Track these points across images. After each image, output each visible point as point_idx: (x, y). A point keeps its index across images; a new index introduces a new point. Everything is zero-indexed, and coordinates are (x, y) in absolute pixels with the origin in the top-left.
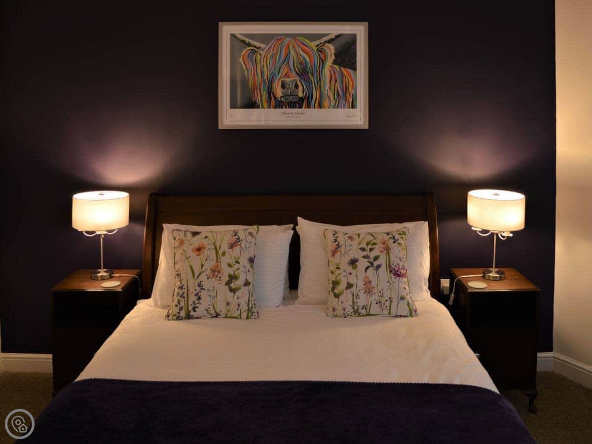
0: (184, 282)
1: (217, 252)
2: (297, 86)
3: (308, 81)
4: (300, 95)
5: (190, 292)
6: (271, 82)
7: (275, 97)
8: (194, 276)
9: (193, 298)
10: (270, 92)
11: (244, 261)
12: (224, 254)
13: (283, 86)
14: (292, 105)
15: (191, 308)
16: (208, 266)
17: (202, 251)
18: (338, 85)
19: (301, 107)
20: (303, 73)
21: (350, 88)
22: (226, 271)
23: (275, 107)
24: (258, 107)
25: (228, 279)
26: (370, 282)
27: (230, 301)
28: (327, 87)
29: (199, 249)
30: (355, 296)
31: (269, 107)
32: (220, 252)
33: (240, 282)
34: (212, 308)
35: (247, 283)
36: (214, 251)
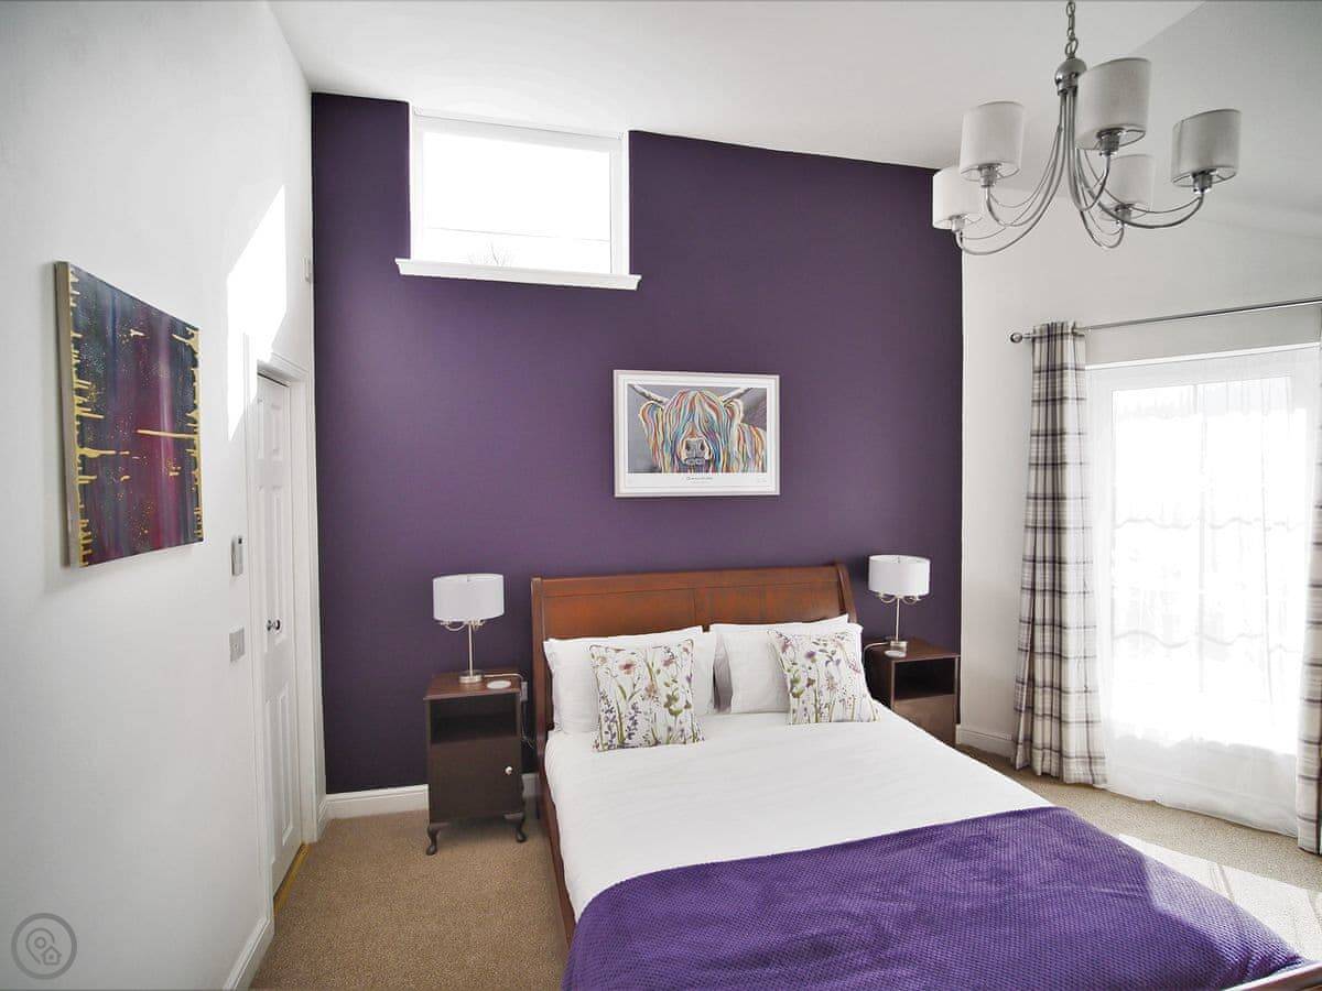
0: (613, 704)
1: (650, 670)
2: (702, 448)
3: (715, 442)
4: (707, 457)
5: (623, 716)
6: (675, 443)
7: (679, 459)
8: (625, 697)
9: (627, 723)
10: (674, 453)
11: (682, 681)
12: (659, 672)
13: (688, 448)
14: (697, 469)
15: (625, 734)
16: (643, 685)
17: (632, 669)
18: (748, 446)
19: (707, 471)
20: (710, 433)
21: (760, 450)
22: (664, 692)
23: (679, 471)
24: (660, 472)
25: (666, 700)
26: (832, 678)
27: (672, 725)
28: (735, 449)
29: (628, 667)
30: (818, 693)
31: (673, 472)
32: (654, 670)
33: (679, 705)
34: (650, 734)
35: (688, 706)
36: (647, 669)
